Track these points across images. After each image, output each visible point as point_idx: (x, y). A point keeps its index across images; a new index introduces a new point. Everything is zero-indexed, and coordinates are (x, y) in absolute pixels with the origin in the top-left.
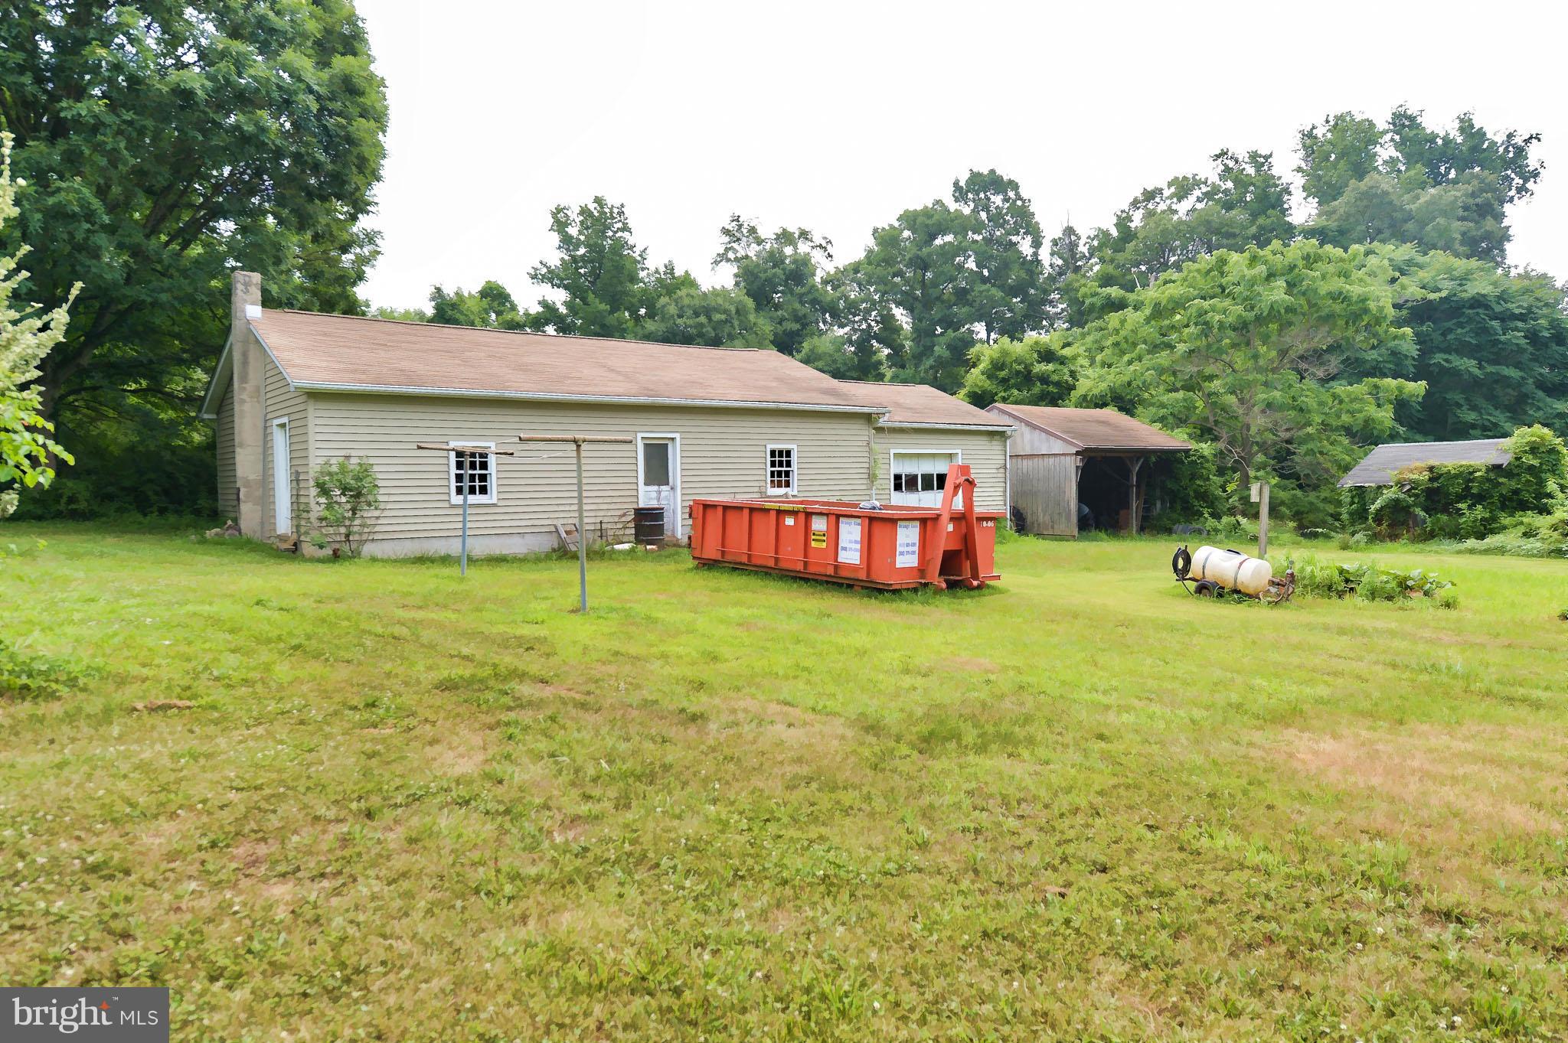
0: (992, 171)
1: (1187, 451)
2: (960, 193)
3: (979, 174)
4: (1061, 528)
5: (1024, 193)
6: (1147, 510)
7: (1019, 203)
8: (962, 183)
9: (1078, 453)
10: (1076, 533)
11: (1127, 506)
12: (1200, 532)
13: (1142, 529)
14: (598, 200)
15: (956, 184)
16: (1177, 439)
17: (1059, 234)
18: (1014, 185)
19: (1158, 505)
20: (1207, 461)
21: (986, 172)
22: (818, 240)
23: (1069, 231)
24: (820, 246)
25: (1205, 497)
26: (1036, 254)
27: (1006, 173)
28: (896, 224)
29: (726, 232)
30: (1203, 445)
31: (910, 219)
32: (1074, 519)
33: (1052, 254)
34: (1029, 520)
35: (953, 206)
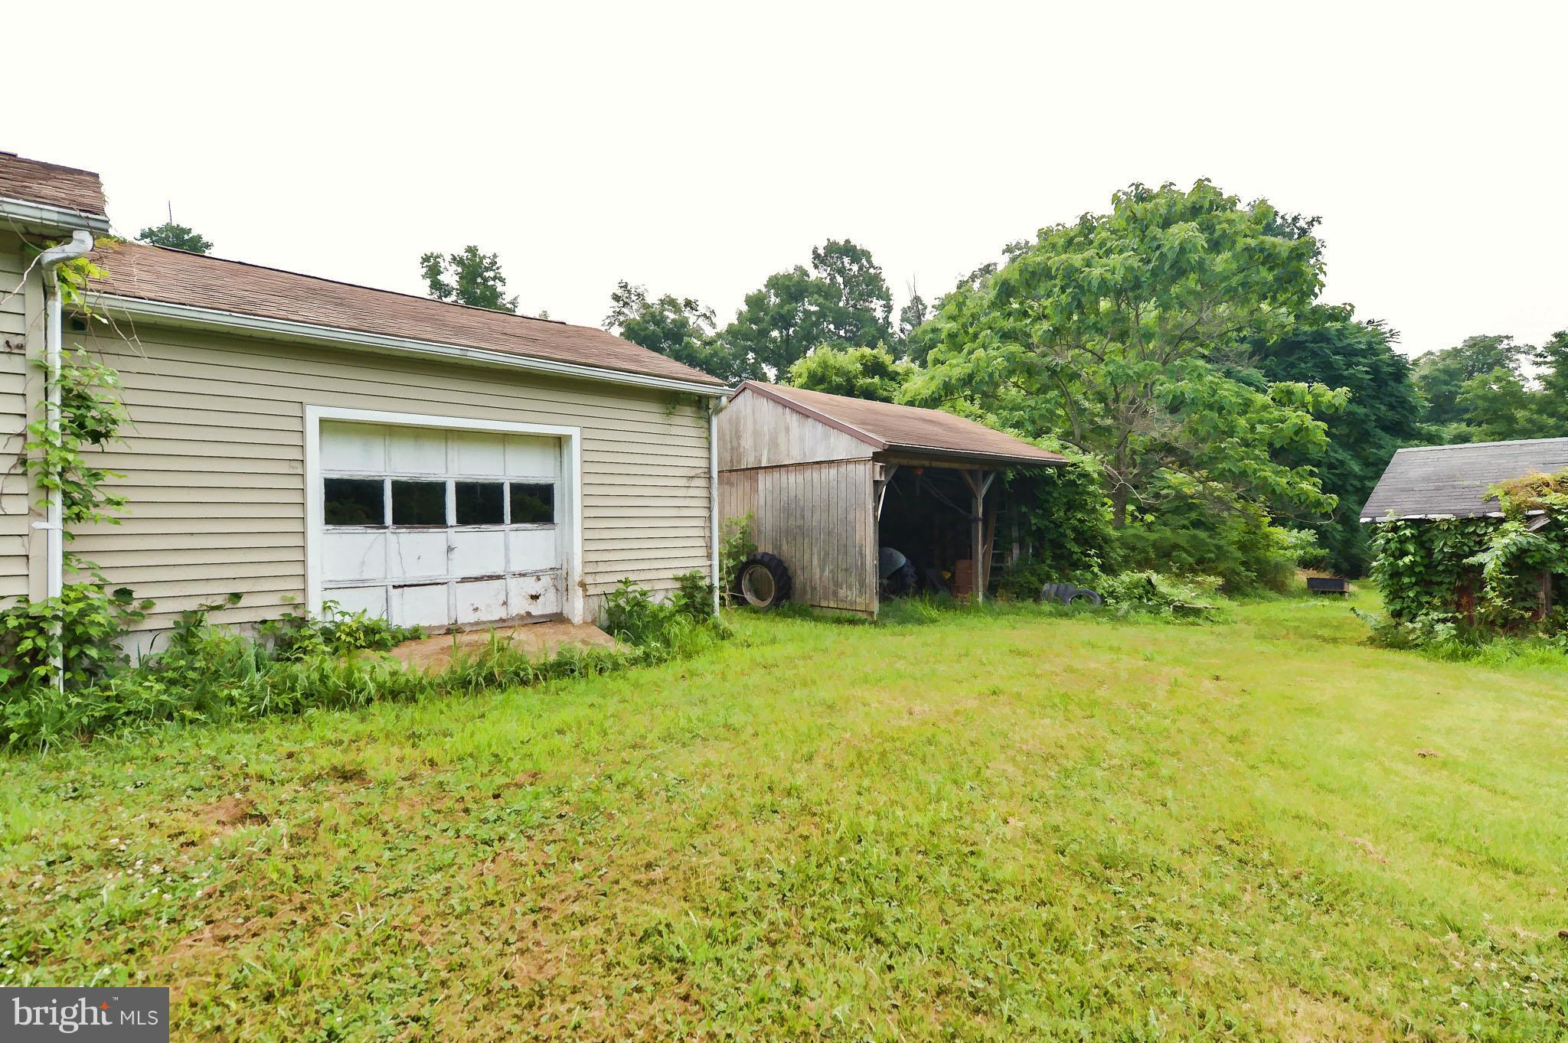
0: (847, 241)
1: (1060, 467)
2: (819, 259)
3: (835, 243)
4: (850, 594)
5: (875, 261)
6: (999, 558)
7: (872, 271)
8: (821, 251)
9: (876, 457)
10: (876, 607)
11: (968, 554)
12: (1088, 596)
13: (992, 590)
14: (472, 250)
15: (815, 252)
16: (1044, 449)
17: (907, 303)
18: (867, 255)
19: (1016, 552)
20: (1092, 482)
21: (842, 243)
22: (702, 310)
23: (917, 300)
24: (705, 315)
25: (1089, 539)
26: (887, 317)
27: (859, 242)
28: (764, 290)
29: (616, 298)
30: (1088, 458)
31: (774, 283)
32: (872, 579)
33: (903, 320)
34: (799, 579)
35: (814, 274)
